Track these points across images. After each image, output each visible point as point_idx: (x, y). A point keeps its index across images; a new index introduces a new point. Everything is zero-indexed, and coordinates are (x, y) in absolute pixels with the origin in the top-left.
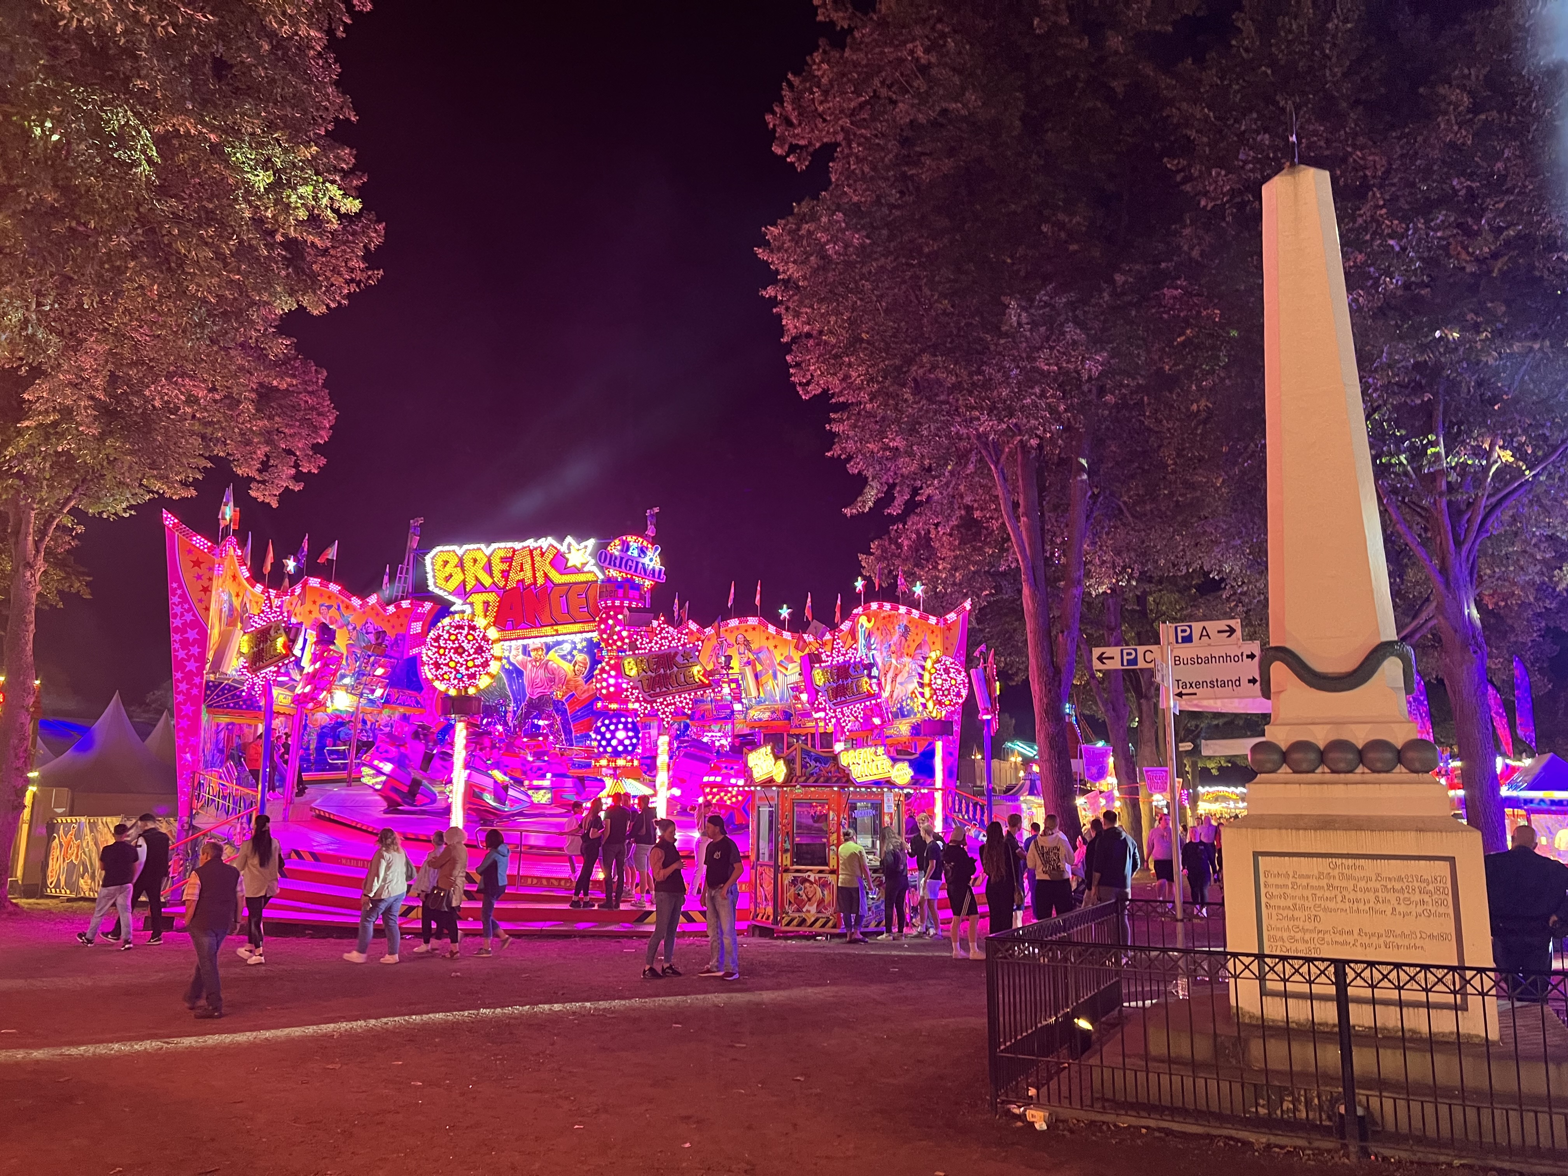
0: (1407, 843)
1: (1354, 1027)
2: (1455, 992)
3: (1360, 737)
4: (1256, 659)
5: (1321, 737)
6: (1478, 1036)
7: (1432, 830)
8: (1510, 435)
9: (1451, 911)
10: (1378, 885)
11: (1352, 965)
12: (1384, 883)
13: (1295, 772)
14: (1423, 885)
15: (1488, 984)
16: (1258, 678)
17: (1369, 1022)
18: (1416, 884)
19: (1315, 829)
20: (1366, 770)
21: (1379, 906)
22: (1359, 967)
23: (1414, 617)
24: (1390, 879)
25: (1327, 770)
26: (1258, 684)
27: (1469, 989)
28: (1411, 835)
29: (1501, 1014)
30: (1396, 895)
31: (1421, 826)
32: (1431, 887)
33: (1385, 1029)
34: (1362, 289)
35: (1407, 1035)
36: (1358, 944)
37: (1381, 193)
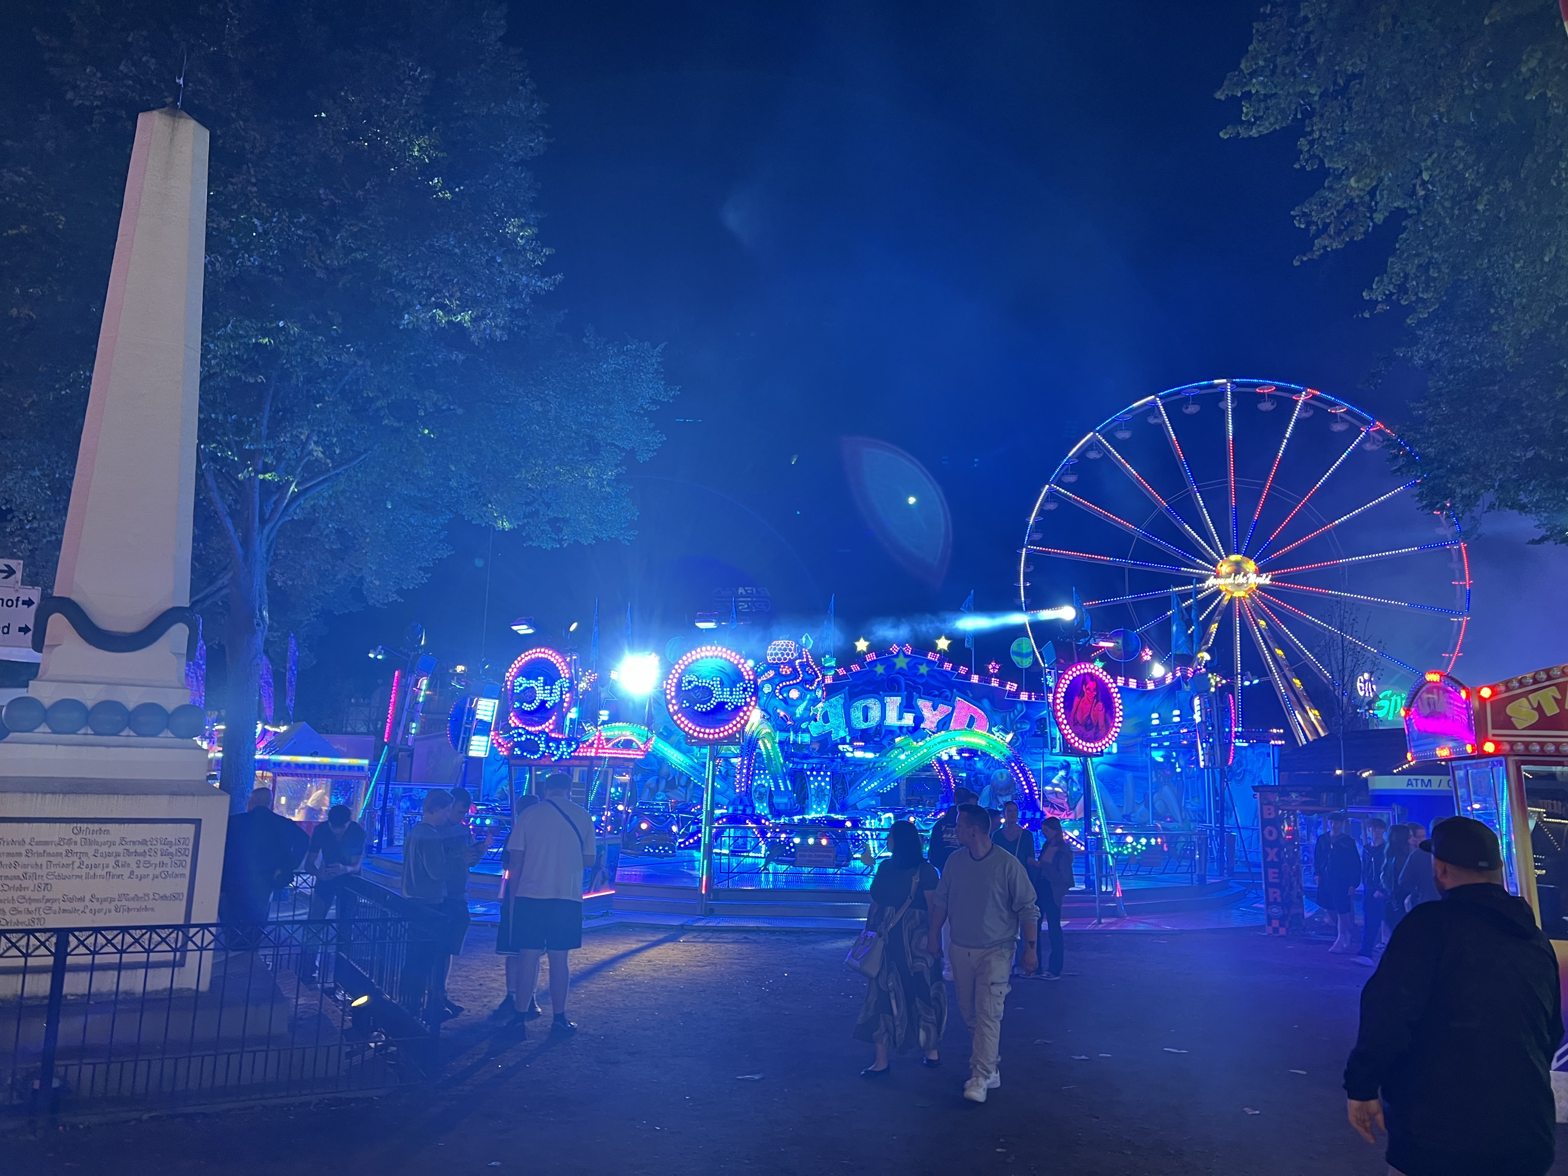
0: (159, 807)
1: (66, 996)
2: (174, 950)
3: (132, 699)
4: (34, 607)
5: (90, 696)
6: (190, 989)
7: (185, 794)
8: (325, 434)
9: (187, 872)
10: (120, 849)
11: (76, 933)
12: (126, 847)
13: (54, 732)
14: (165, 847)
15: (208, 937)
16: (31, 627)
17: (82, 989)
18: (159, 847)
19: (65, 793)
20: (132, 733)
21: (119, 871)
22: (82, 936)
23: (210, 584)
24: (134, 843)
25: (90, 731)
26: (30, 634)
27: (191, 946)
28: (164, 799)
29: (214, 966)
30: (138, 858)
31: (175, 790)
32: (173, 850)
33: (101, 994)
34: (221, 255)
35: (120, 997)
36: (87, 911)
37: (255, 171)
